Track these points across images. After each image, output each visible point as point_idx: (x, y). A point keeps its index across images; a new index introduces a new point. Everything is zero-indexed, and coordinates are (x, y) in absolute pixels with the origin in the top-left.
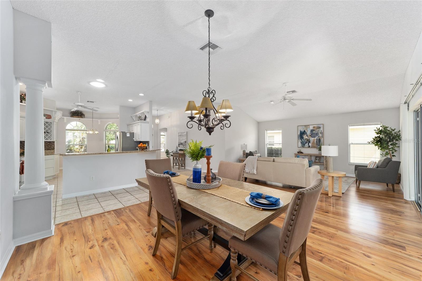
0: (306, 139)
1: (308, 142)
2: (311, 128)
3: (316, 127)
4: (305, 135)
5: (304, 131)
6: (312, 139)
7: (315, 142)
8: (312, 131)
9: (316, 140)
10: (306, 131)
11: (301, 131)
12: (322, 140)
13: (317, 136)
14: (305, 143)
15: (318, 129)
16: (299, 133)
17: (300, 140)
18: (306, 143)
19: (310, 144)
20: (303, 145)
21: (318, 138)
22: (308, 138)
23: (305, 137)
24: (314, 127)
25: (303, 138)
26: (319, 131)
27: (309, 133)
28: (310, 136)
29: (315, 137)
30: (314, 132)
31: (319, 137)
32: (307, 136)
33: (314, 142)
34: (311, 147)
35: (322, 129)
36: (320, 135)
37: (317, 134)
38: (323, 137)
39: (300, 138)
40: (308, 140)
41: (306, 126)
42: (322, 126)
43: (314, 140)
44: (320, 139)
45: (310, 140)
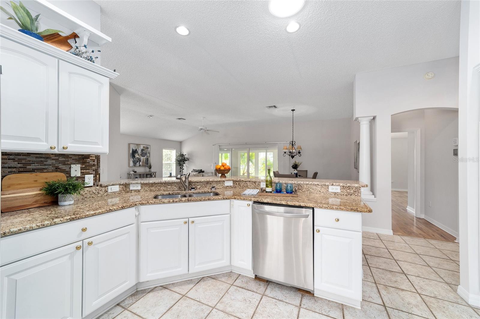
0: (137, 158)
1: (139, 161)
2: (142, 147)
3: (145, 147)
4: (137, 154)
5: (136, 150)
6: (142, 158)
7: (145, 161)
8: (142, 150)
9: (145, 160)
10: (137, 149)
11: (133, 149)
12: (149, 159)
13: (146, 155)
14: (136, 162)
15: (147, 150)
16: (131, 152)
17: (132, 159)
18: (138, 162)
19: (141, 163)
20: (135, 163)
21: (146, 158)
22: (139, 157)
23: (137, 156)
24: (144, 147)
25: (135, 157)
26: (147, 151)
27: (140, 152)
28: (141, 155)
29: (144, 157)
30: (144, 151)
31: (147, 156)
32: (138, 155)
33: (143, 161)
34: (142, 166)
35: (149, 149)
36: (148, 155)
37: (146, 154)
38: (150, 156)
39: (132, 157)
40: (139, 159)
41: (137, 145)
42: (149, 147)
43: (144, 159)
44: (148, 158)
45: (140, 159)
